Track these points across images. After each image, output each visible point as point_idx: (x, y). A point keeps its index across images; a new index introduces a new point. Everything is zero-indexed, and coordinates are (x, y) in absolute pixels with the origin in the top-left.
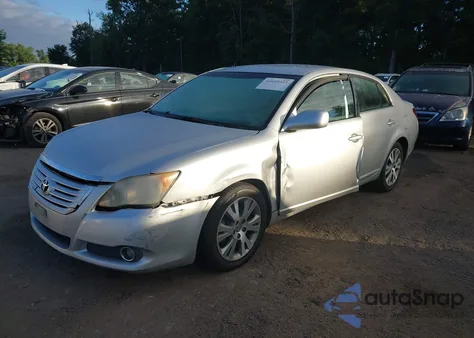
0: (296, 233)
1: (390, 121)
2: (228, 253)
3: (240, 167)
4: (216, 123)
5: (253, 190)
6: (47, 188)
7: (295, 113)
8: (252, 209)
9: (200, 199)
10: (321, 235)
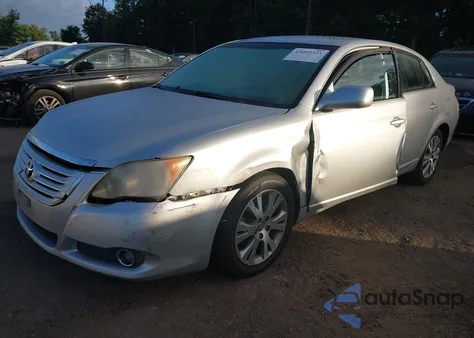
0: (325, 231)
1: (433, 103)
2: (248, 256)
3: (265, 152)
4: (235, 100)
5: (279, 181)
6: (31, 172)
7: (331, 88)
8: (277, 204)
9: (216, 191)
10: (354, 234)
